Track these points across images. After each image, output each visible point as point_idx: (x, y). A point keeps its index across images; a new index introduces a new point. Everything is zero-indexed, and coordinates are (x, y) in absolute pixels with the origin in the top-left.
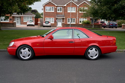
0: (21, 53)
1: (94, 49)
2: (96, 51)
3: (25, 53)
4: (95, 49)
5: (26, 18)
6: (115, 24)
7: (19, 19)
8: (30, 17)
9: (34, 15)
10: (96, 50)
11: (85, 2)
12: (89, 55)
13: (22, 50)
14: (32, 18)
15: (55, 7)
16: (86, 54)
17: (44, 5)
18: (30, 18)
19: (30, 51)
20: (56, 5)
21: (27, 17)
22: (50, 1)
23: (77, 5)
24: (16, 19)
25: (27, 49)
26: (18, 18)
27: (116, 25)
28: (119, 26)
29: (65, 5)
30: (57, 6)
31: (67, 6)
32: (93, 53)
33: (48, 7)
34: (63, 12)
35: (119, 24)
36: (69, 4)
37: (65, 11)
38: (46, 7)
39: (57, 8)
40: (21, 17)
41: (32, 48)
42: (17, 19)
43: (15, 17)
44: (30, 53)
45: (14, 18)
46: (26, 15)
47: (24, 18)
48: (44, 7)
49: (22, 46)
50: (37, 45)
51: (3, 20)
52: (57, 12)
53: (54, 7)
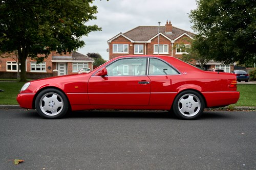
0: (43, 104)
1: (191, 97)
2: (196, 101)
3: (52, 104)
4: (193, 97)
5: (77, 65)
6: (244, 74)
7: (64, 67)
8: (85, 63)
9: (91, 60)
10: (194, 99)
11: (186, 34)
12: (180, 109)
13: (45, 99)
14: (87, 65)
15: (131, 45)
16: (174, 107)
17: (110, 42)
18: (84, 65)
19: (62, 100)
20: (132, 41)
21: (79, 63)
22: (121, 33)
23: (170, 40)
24: (59, 67)
25: (55, 96)
26: (63, 65)
27: (246, 75)
28: (252, 77)
29: (149, 41)
30: (134, 44)
31: (153, 43)
32: (189, 105)
33: (117, 45)
34: (144, 53)
35: (251, 75)
36: (156, 40)
37: (148, 51)
38: (113, 45)
39: (133, 47)
40: (68, 63)
41: (65, 95)
42: (61, 68)
43: (58, 63)
44: (61, 104)
45: (55, 65)
46: (78, 60)
47: (73, 65)
48: (111, 44)
49: (45, 90)
50: (76, 87)
51: (36, 69)
52: (133, 53)
53: (128, 45)
